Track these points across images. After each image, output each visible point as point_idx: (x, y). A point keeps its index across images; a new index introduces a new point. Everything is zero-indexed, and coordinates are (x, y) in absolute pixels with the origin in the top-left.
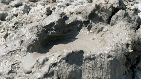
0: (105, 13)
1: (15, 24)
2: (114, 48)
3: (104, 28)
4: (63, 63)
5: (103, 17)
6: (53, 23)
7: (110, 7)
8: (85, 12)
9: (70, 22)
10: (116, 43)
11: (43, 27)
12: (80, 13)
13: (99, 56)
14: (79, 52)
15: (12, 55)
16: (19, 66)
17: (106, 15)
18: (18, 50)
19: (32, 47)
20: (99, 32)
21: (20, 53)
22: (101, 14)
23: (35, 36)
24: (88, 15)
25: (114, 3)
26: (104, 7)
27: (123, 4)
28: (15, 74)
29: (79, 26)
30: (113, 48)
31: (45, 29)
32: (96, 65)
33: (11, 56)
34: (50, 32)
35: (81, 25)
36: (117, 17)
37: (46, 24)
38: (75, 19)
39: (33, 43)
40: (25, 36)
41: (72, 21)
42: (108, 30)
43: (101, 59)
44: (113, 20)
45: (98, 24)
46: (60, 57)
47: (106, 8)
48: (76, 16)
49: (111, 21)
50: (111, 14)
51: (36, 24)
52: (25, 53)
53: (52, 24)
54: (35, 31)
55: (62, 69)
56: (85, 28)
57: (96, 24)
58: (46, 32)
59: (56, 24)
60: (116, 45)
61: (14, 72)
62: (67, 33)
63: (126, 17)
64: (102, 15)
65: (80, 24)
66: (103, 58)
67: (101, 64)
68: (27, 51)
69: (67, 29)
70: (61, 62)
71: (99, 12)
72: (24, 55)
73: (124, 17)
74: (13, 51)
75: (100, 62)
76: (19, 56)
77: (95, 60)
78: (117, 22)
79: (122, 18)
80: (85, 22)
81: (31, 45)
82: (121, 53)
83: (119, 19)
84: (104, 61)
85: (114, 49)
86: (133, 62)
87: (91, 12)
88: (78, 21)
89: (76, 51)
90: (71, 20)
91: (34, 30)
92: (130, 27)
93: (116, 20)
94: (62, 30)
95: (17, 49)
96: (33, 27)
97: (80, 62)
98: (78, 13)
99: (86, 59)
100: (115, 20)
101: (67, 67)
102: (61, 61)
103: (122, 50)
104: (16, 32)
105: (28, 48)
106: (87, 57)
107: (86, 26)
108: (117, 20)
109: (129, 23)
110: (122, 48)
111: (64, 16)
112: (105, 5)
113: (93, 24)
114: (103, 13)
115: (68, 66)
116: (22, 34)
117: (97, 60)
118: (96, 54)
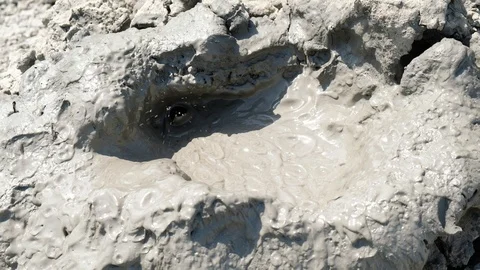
0: (388, 42)
1: (75, 17)
2: (387, 208)
3: (377, 89)
4: (178, 241)
5: (378, 51)
6: (191, 48)
7: (410, 23)
8: (319, 15)
9: (258, 47)
10: (400, 188)
11: (152, 57)
12: (301, 14)
13: (322, 234)
14: (243, 205)
15: (23, 152)
16: (37, 199)
17: (388, 47)
18: (46, 133)
19: (94, 132)
20: (357, 98)
21: (51, 147)
22: (372, 38)
23: (112, 93)
24: (327, 32)
25: (425, 9)
26: (384, 18)
27: (465, 12)
28: (18, 226)
29: (292, 62)
30: (381, 209)
31: (160, 66)
32: (304, 265)
33: (20, 152)
34: (177, 79)
35: (299, 61)
36: (429, 70)
37: (164, 48)
38: (277, 37)
39: (100, 119)
40: (77, 85)
41: (267, 43)
42: (387, 107)
43: (326, 246)
44: (412, 76)
45: (358, 70)
46: (169, 213)
47: (393, 24)
48: (286, 22)
49: (404, 75)
50: (409, 48)
51: (128, 43)
52: (67, 151)
53: (185, 51)
54: (120, 69)
55: (169, 263)
56: (310, 74)
57: (350, 67)
58: (163, 75)
59: (198, 53)
60: (396, 198)
61: (19, 219)
62: (240, 85)
63: (464, 73)
64: (374, 43)
65: (294, 57)
66: (336, 244)
67: (326, 263)
68: (78, 145)
69: (243, 70)
70: (171, 234)
71: (367, 29)
72: (64, 157)
73: (457, 73)
74: (30, 136)
75: (322, 255)
76: (48, 157)
77: (305, 245)
78: (426, 85)
79: (445, 74)
80: (312, 53)
81: (92, 125)
82: (412, 235)
83: (436, 76)
84: (339, 255)
85: (386, 214)
86: (459, 256)
87: (339, 24)
88: (288, 44)
89: (233, 200)
90: (261, 40)
91: (114, 65)
92: (471, 117)
93: (424, 78)
94: (220, 75)
95: (44, 130)
96: (113, 53)
97: (247, 240)
98: (294, 12)
99: (270, 235)
100: (421, 77)
101: (190, 259)
102: (171, 231)
103: (419, 224)
104: (57, 61)
105: (83, 133)
106: (276, 229)
107: (317, 68)
108: (428, 79)
109: (469, 101)
110: (420, 217)
111: (237, 23)
112: (390, 13)
113: (341, 65)
114: (380, 38)
115: (193, 254)
116: (70, 76)
117: (312, 246)
118: (311, 219)
